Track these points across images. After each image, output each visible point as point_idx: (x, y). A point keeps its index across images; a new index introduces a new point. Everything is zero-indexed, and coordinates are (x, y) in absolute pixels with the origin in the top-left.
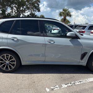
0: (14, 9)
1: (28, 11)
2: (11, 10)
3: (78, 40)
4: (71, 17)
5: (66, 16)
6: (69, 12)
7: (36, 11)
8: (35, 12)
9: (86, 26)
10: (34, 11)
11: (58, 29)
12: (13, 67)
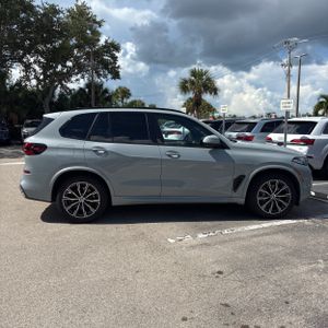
0: (35, 71)
1: (79, 75)
2: (23, 74)
3: (227, 151)
4: (216, 93)
5: (200, 93)
6: (209, 79)
7: (105, 76)
8: (104, 80)
9: (255, 124)
10: (99, 76)
11: (179, 133)
12: (93, 211)
